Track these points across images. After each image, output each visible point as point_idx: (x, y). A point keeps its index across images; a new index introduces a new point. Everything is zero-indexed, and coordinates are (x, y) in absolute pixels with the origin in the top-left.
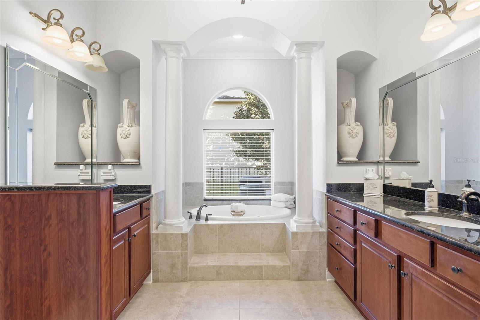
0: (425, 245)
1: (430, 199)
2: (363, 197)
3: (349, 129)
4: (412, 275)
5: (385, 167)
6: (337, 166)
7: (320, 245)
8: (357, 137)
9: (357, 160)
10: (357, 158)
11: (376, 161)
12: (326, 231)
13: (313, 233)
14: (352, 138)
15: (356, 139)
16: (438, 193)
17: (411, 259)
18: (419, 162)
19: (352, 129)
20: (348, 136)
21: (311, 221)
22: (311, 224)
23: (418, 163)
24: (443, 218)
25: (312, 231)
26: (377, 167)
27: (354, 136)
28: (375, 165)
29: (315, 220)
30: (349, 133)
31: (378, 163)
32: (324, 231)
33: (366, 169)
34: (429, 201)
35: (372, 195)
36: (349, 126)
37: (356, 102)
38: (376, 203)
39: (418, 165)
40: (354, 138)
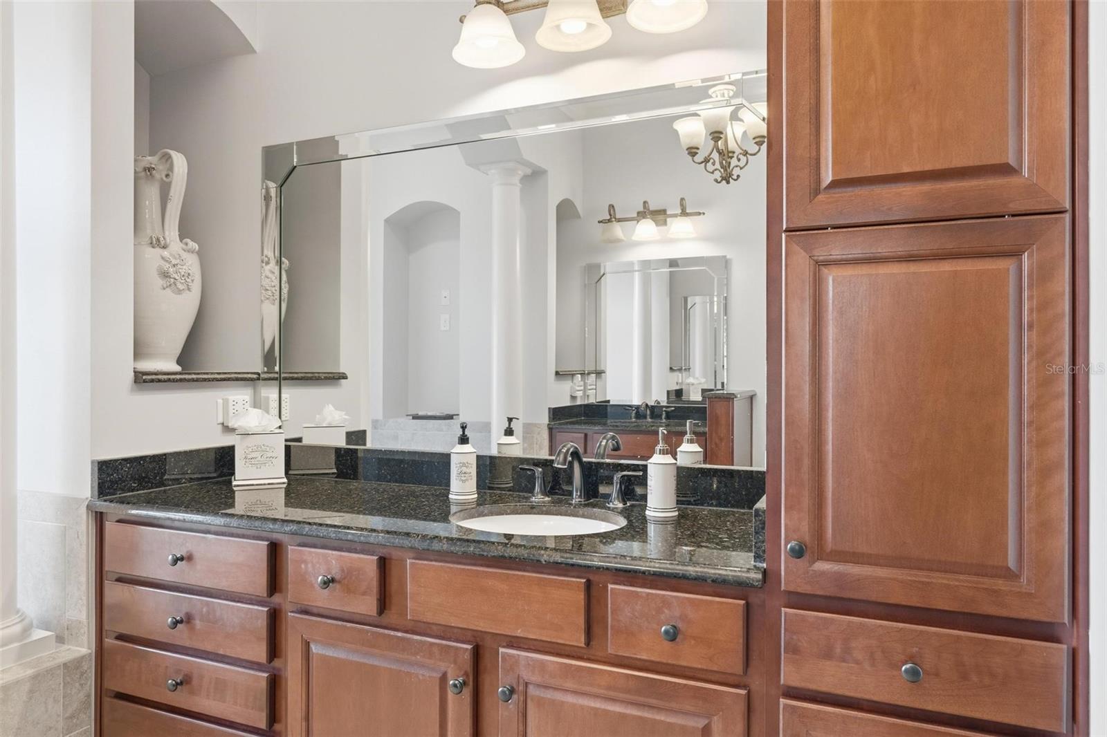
0: (570, 593)
1: (465, 473)
2: (233, 492)
3: (163, 258)
4: (526, 686)
5: (283, 391)
6: (132, 390)
7: (67, 715)
8: (187, 291)
9: (178, 368)
10: (179, 362)
11: (252, 373)
12: (90, 651)
13: (35, 678)
14: (173, 292)
15: (186, 295)
16: (477, 456)
17: (515, 642)
18: (345, 378)
19: (174, 262)
20: (160, 282)
21: (17, 629)
22: (16, 645)
23: (343, 381)
24: (508, 516)
25: (30, 672)
26: (253, 391)
27: (181, 287)
28: (245, 386)
29: (27, 621)
30: (165, 275)
31: (258, 379)
32: (77, 655)
33: (226, 402)
34: (463, 478)
35: (261, 485)
36: (164, 247)
37: (186, 171)
38: (274, 507)
39: (341, 385)
40: (179, 292)
